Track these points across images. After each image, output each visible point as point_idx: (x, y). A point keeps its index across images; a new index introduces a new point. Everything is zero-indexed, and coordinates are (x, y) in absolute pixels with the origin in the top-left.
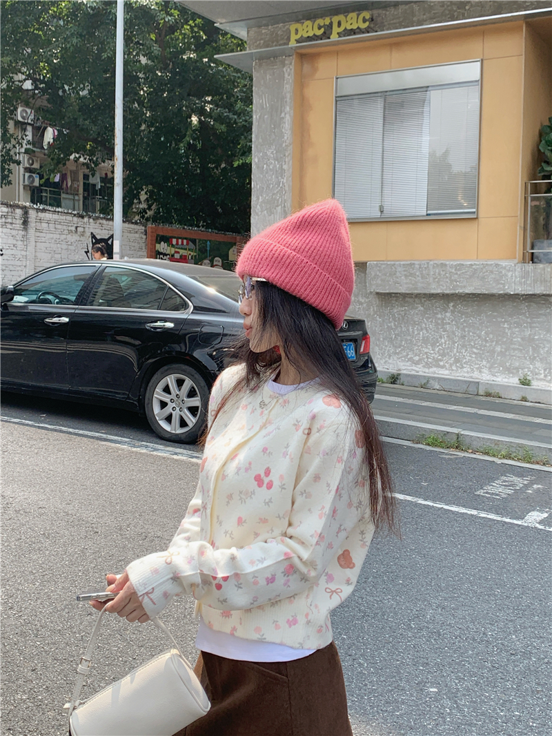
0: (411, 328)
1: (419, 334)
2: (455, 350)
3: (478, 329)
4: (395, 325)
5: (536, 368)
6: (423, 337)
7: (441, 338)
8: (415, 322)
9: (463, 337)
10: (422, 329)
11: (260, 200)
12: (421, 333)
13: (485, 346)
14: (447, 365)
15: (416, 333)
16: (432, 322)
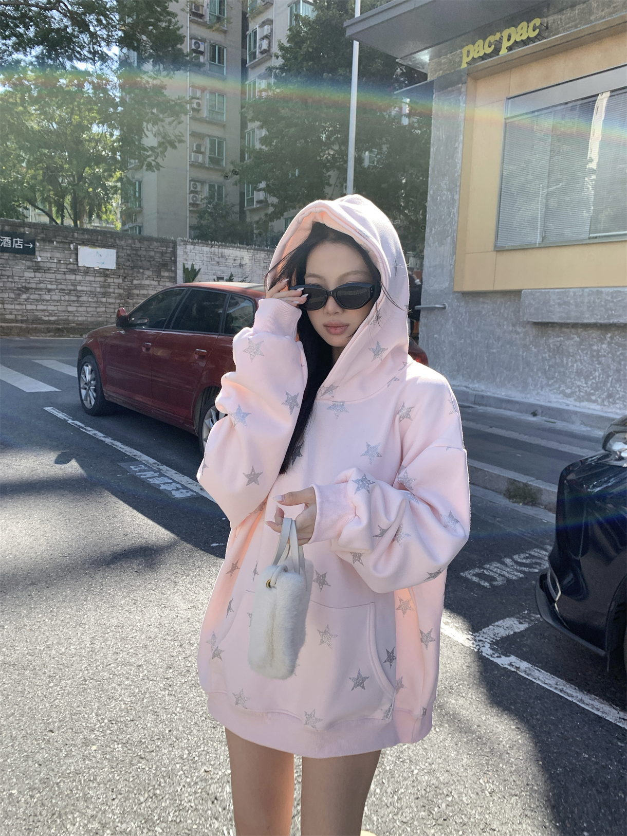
0: (565, 359)
1: (573, 366)
2: (609, 385)
4: (549, 356)
6: (577, 369)
7: (595, 370)
8: (569, 353)
9: (618, 371)
10: (576, 361)
11: (433, 232)
12: (575, 365)
14: (599, 400)
15: (570, 365)
16: (587, 353)
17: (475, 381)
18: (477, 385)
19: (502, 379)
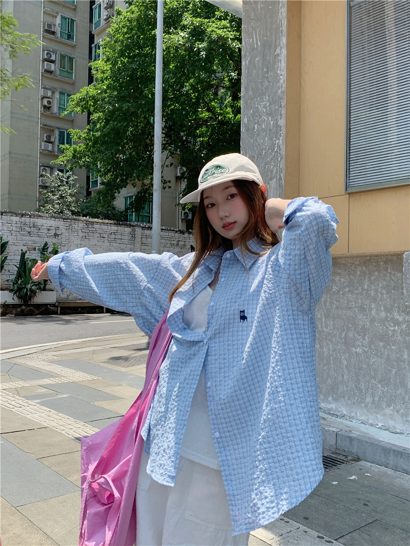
17: (330, 399)
18: (333, 406)
19: (376, 399)
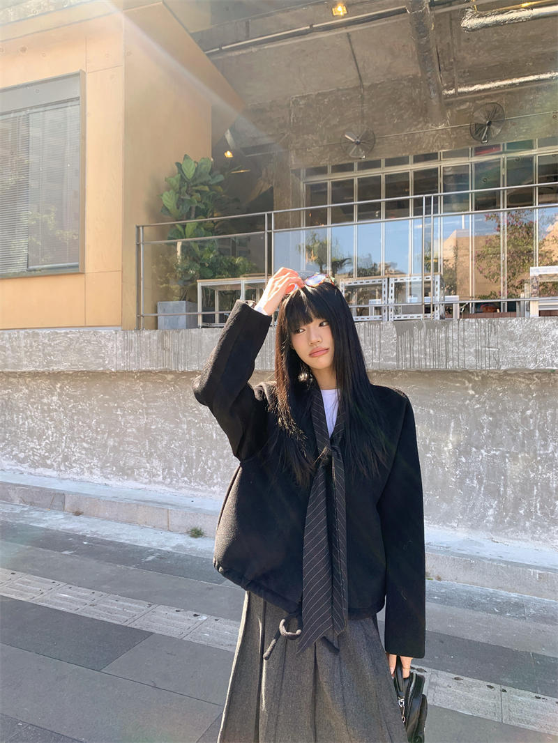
0: (15, 416)
1: (24, 424)
2: (63, 444)
3: (89, 418)
5: (153, 467)
6: (29, 428)
7: (48, 429)
8: (19, 408)
9: (71, 428)
10: (27, 418)
12: (26, 422)
13: (96, 439)
14: (55, 464)
15: (21, 423)
16: (37, 408)
